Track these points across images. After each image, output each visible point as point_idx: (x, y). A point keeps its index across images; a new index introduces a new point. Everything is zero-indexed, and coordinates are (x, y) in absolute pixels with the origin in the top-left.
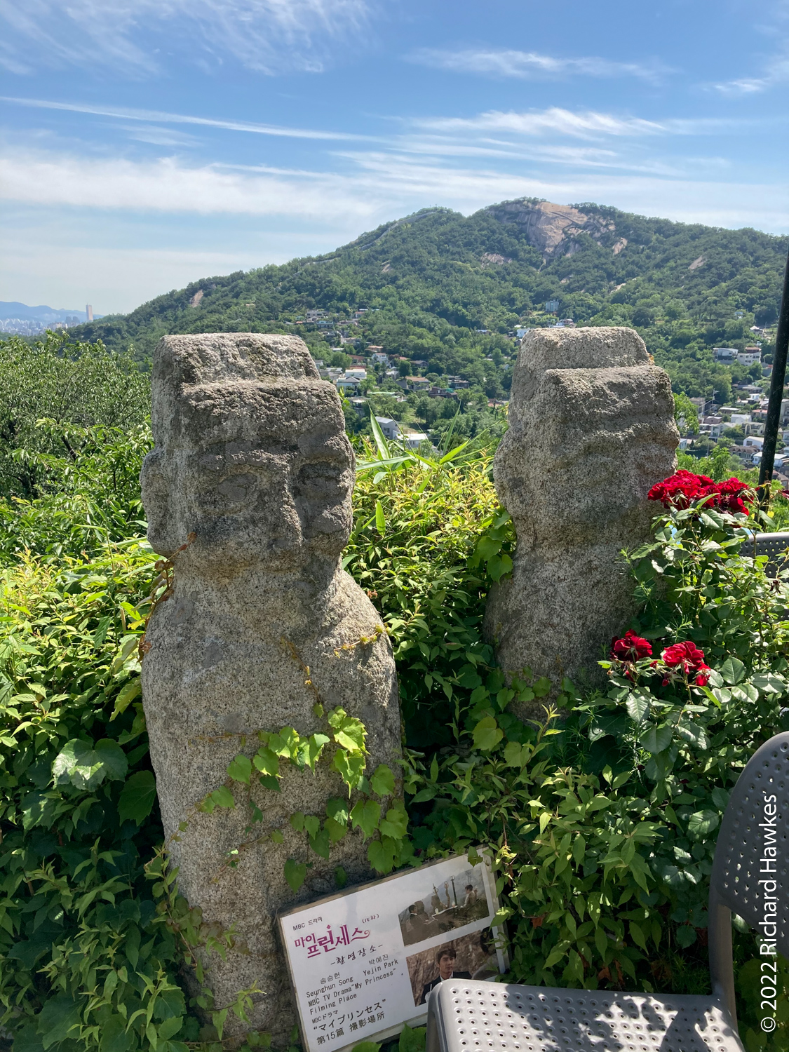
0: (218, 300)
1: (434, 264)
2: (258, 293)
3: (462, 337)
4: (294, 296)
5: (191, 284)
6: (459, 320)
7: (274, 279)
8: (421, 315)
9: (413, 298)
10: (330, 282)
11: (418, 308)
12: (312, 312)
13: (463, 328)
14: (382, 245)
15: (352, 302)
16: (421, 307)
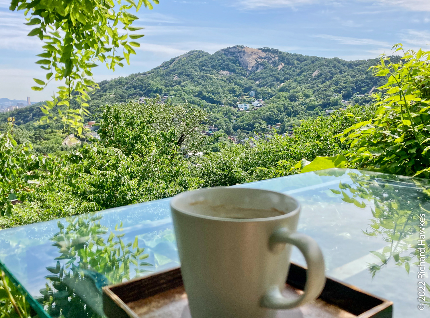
1: (198, 76)
2: (115, 90)
3: (213, 108)
4: (133, 91)
6: (212, 101)
7: (123, 83)
8: (194, 98)
9: (189, 91)
10: (150, 84)
11: (192, 95)
12: (142, 98)
13: (213, 104)
14: (173, 67)
15: (160, 93)
16: (193, 95)
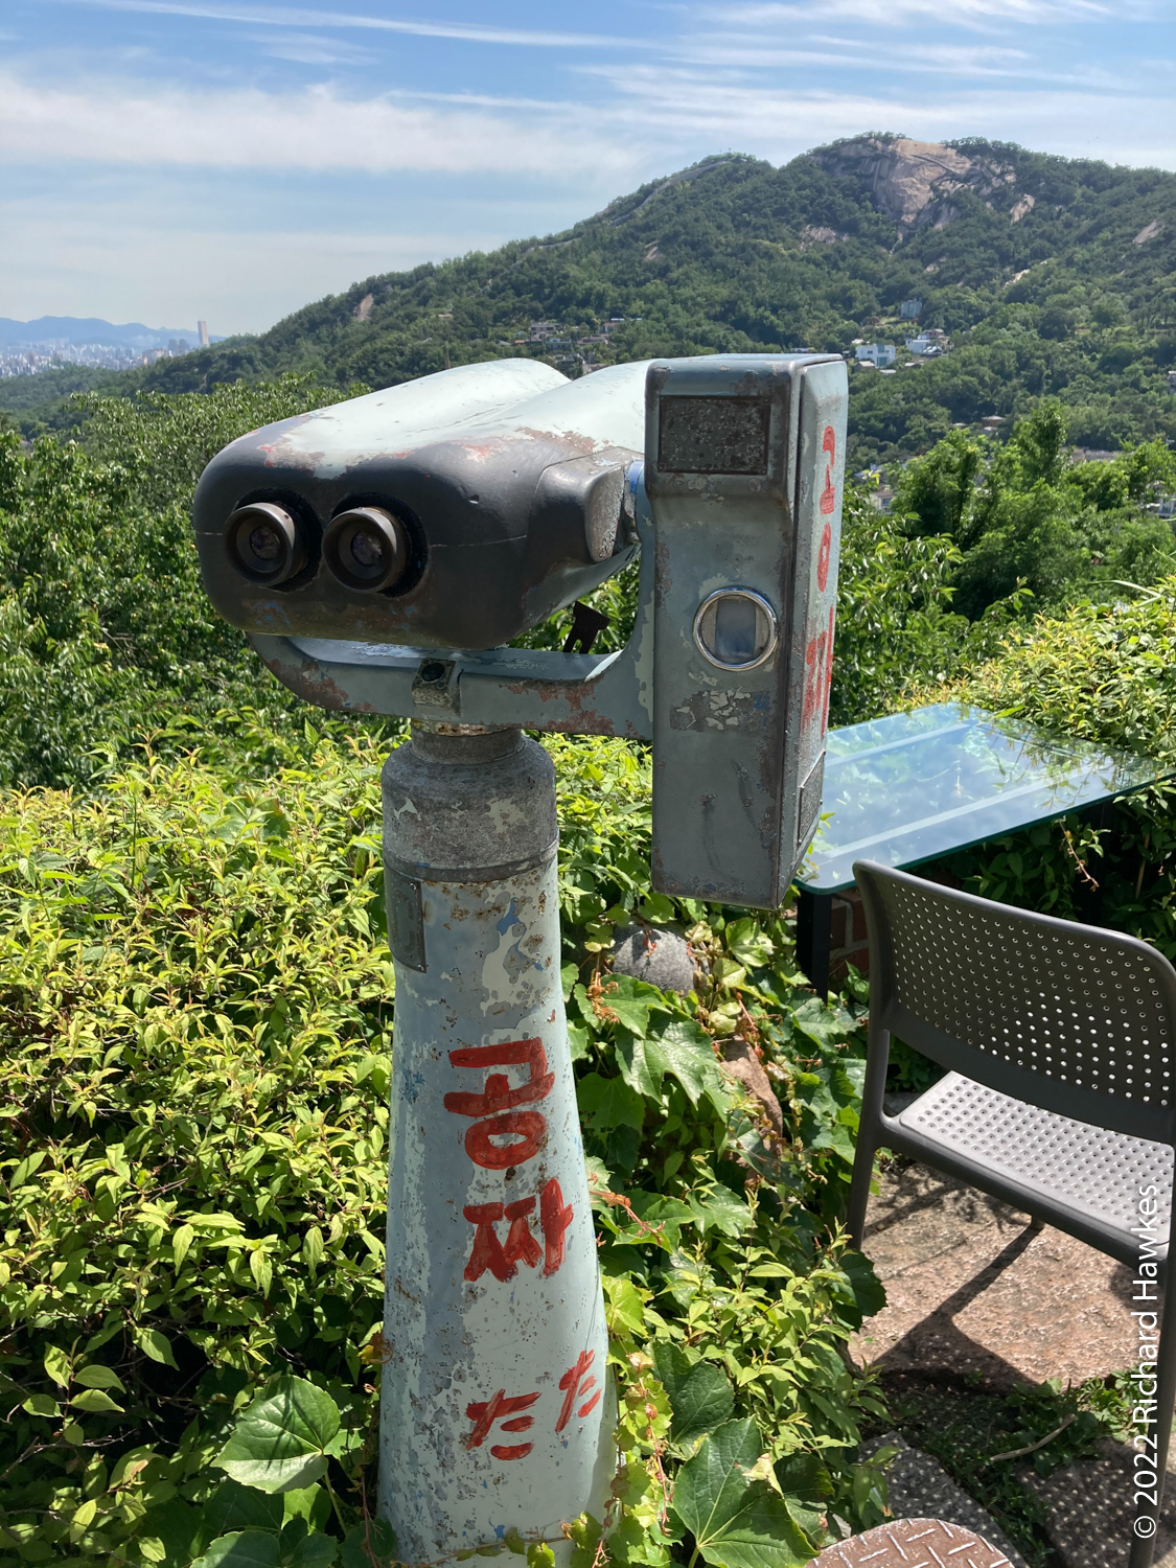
0: (396, 309)
1: (727, 245)
2: (457, 297)
5: (355, 285)
6: (766, 334)
7: (482, 275)
8: (706, 326)
9: (693, 299)
10: (566, 276)
11: (702, 315)
12: (539, 325)
13: (771, 346)
14: (646, 216)
15: (599, 308)
16: (706, 314)
